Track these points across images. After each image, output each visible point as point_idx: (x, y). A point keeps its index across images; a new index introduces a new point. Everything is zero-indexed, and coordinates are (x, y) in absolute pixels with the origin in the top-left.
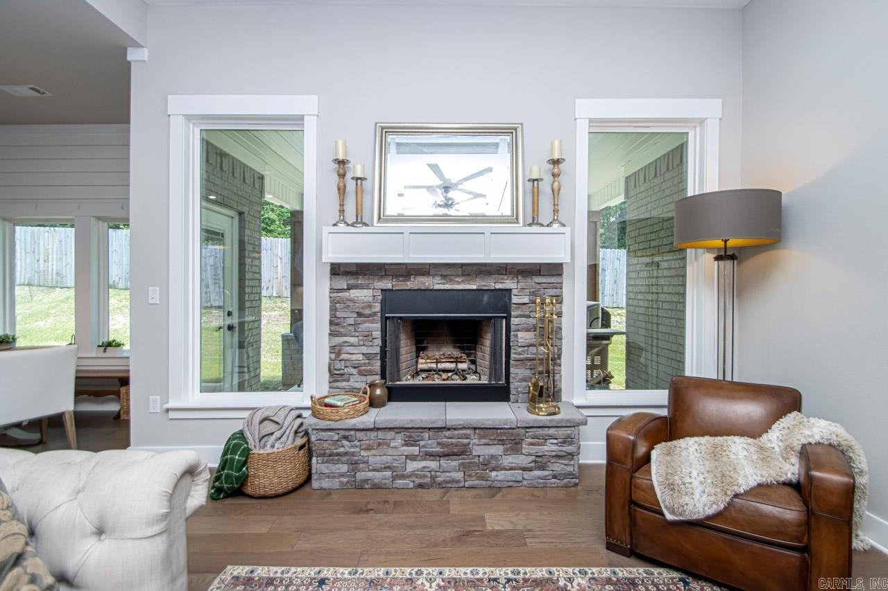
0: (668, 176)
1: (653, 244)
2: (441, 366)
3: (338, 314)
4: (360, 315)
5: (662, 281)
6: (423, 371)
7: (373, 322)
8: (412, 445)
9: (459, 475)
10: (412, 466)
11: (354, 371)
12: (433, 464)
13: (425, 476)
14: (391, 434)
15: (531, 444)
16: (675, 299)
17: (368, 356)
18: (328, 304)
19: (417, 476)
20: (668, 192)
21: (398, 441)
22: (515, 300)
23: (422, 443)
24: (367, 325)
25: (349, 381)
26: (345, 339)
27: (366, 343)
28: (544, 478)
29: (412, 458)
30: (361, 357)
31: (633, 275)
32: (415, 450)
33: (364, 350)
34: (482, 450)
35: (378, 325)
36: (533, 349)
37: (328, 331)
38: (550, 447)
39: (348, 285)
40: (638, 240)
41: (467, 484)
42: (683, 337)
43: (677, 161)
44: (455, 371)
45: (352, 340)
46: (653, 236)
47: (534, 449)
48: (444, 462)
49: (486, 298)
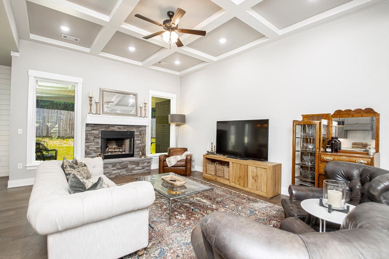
0: (166, 106)
1: (163, 121)
2: (115, 150)
3: (88, 137)
4: (95, 137)
5: (165, 130)
6: (110, 152)
7: (99, 139)
8: (114, 167)
9: (126, 173)
10: (114, 172)
11: (93, 152)
12: (119, 171)
13: (117, 174)
14: (109, 165)
15: (141, 164)
16: (168, 134)
17: (97, 148)
18: (85, 134)
19: (115, 174)
20: (166, 109)
21: (111, 166)
22: (136, 133)
23: (116, 166)
24: (97, 140)
25: (91, 154)
26: (90, 144)
27: (97, 144)
28: (144, 171)
29: (114, 170)
30: (95, 148)
31: (158, 128)
32: (115, 168)
33: (96, 146)
34: (130, 167)
35: (100, 140)
36: (140, 145)
37: (85, 142)
38: (145, 164)
39: (91, 129)
40: (159, 119)
41: (127, 174)
42: (170, 142)
43: (168, 103)
44: (119, 151)
45: (93, 144)
46: (163, 119)
47: (142, 165)
48: (122, 170)
49: (128, 133)
